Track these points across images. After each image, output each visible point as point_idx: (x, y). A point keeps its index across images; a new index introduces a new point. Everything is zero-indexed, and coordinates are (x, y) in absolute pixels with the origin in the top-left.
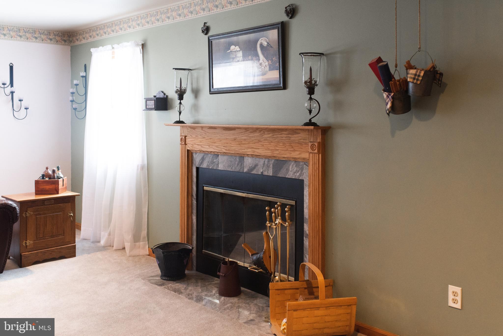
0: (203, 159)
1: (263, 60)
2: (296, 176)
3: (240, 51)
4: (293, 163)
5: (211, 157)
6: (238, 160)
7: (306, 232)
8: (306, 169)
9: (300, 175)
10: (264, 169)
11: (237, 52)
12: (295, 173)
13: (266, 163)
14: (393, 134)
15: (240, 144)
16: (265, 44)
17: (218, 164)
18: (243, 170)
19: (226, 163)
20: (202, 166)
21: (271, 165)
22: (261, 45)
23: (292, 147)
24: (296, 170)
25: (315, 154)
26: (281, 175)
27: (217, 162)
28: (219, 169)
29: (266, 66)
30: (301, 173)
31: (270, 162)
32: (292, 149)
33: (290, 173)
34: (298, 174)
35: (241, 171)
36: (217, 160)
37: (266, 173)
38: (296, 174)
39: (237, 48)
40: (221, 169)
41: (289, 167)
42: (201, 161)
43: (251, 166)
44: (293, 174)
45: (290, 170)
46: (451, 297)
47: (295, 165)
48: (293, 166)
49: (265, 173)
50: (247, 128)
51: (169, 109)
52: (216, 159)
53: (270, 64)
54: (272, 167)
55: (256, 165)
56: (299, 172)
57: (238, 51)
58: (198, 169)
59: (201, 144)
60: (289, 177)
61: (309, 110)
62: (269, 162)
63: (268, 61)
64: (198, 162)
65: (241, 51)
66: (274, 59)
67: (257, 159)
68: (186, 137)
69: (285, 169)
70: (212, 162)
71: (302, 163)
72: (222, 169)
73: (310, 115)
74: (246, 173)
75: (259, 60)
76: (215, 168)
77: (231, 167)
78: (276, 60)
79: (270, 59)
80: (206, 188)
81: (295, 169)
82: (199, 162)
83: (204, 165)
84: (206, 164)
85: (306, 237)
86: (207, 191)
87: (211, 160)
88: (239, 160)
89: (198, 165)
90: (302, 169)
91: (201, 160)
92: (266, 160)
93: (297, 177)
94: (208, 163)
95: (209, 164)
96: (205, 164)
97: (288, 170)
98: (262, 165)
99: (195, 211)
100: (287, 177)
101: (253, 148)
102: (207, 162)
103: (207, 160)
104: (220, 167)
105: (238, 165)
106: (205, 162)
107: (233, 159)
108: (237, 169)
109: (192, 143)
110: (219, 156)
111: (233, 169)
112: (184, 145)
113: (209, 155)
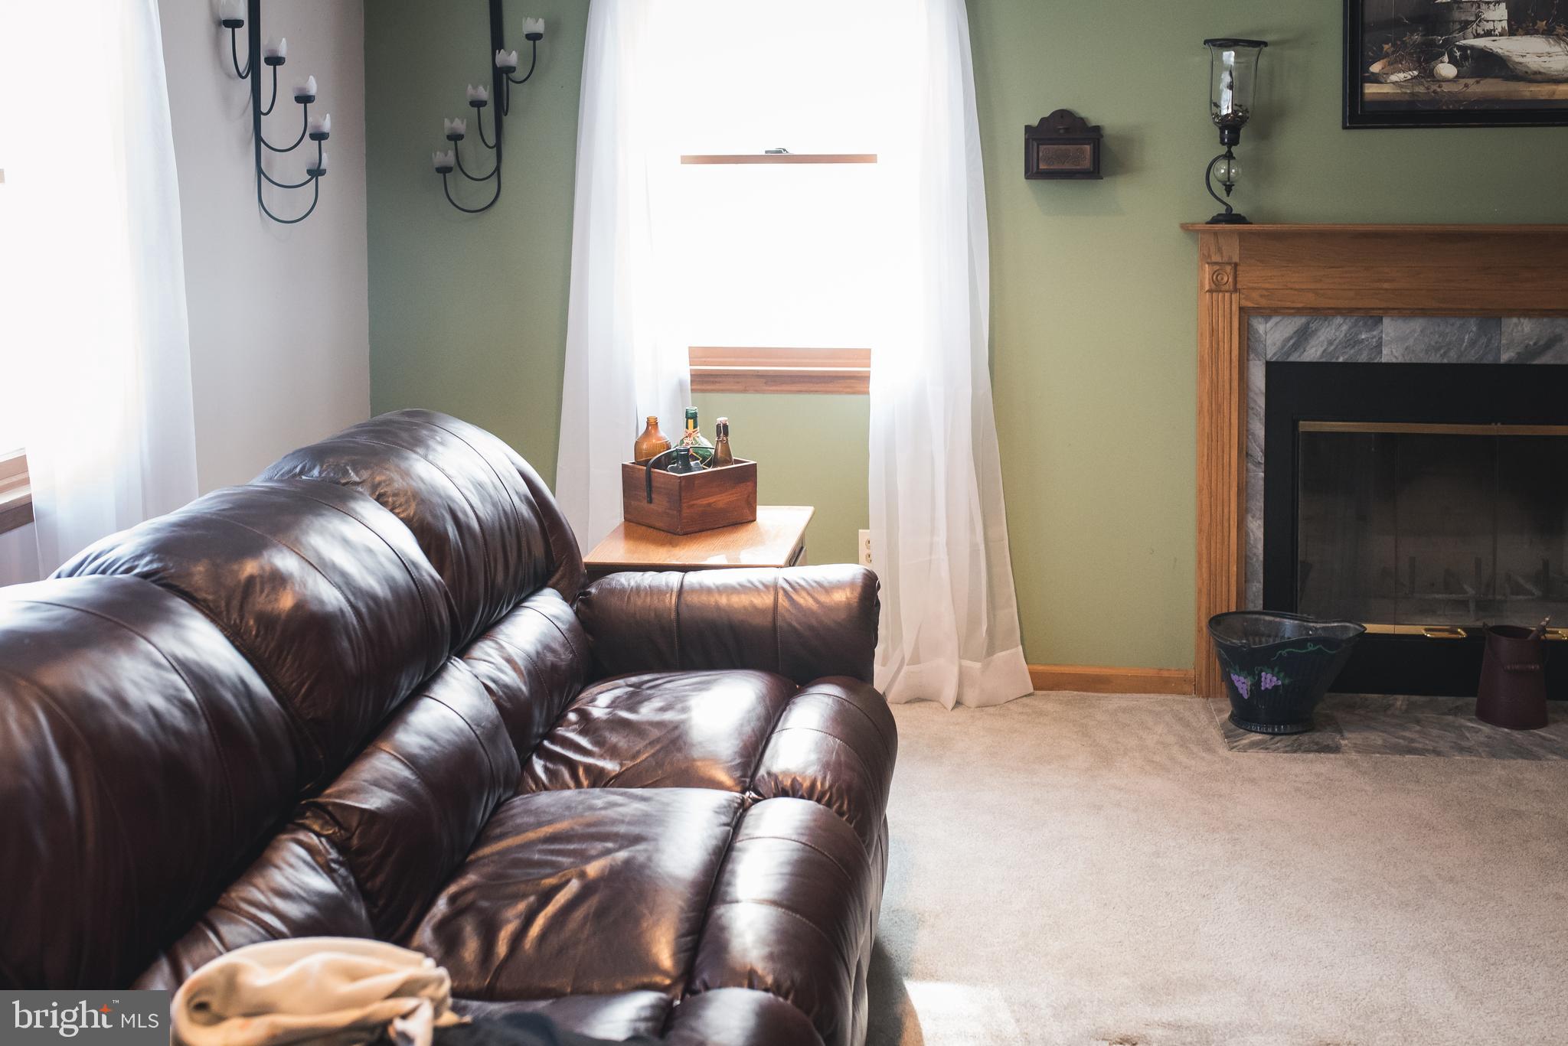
0: (1303, 336)
5: (1345, 328)
6: (1474, 329)
15: (1507, 282)
17: (1379, 346)
18: (1498, 355)
19: (1415, 339)
20: (1300, 356)
27: (1374, 340)
28: (1384, 360)
35: (1489, 360)
36: (1375, 333)
40: (1394, 361)
42: (1291, 342)
43: (1531, 343)
52: (1371, 330)
55: (1555, 341)
58: (1270, 367)
59: (1318, 286)
64: (1279, 344)
68: (1239, 268)
70: (1351, 342)
72: (1400, 360)
74: (1506, 365)
76: (1363, 358)
77: (1442, 351)
80: (1305, 426)
82: (1283, 347)
83: (1312, 353)
84: (1316, 351)
86: (1310, 434)
87: (1346, 335)
88: (1478, 330)
89: (1275, 354)
91: (1291, 338)
94: (1330, 343)
95: (1332, 348)
96: (1314, 349)
102: (1326, 343)
103: (1322, 338)
104: (1390, 354)
105: (1473, 343)
106: (1313, 342)
107: (1453, 325)
108: (1471, 357)
109: (1267, 286)
110: (1386, 321)
111: (1452, 358)
112: (1227, 295)
113: (1339, 320)
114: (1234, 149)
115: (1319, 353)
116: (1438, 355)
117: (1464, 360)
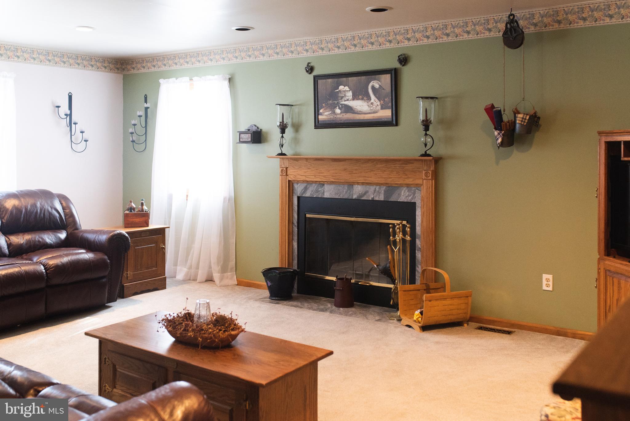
0: (306, 189)
1: (375, 100)
2: (409, 199)
3: (350, 91)
4: (405, 189)
5: (315, 187)
6: (346, 188)
7: (418, 246)
8: (418, 193)
9: (412, 198)
10: (375, 195)
11: (346, 92)
12: (407, 197)
13: (377, 189)
14: (497, 163)
15: (350, 174)
16: (377, 86)
17: (324, 192)
18: (353, 196)
19: (332, 191)
20: (305, 195)
21: (383, 191)
22: (373, 88)
23: (406, 175)
24: (408, 195)
25: (429, 180)
26: (393, 199)
27: (322, 191)
28: (325, 197)
29: (377, 105)
30: (413, 197)
31: (381, 189)
32: (406, 177)
33: (403, 197)
34: (410, 198)
35: (350, 198)
36: (323, 189)
37: (377, 199)
38: (408, 198)
39: (347, 88)
40: (327, 197)
41: (401, 192)
42: (303, 191)
43: (361, 193)
44: (405, 198)
45: (402, 194)
46: (545, 283)
47: (407, 190)
48: (405, 191)
49: (376, 198)
50: (359, 160)
51: (264, 142)
52: (322, 188)
53: (382, 104)
54: (383, 193)
55: (366, 192)
56: (411, 196)
57: (347, 91)
58: (299, 198)
59: (306, 174)
60: (401, 201)
61: (425, 144)
62: (380, 188)
63: (380, 101)
64: (300, 191)
65: (351, 91)
66: (386, 99)
67: (368, 186)
68: (288, 169)
69: (397, 194)
70: (317, 191)
71: (414, 188)
72: (329, 197)
73: (426, 148)
74: (355, 199)
75: (371, 100)
76: (320, 196)
77: (339, 195)
78: (388, 101)
79: (382, 99)
80: (308, 216)
81: (407, 194)
82: (301, 192)
83: (308, 194)
85: (418, 250)
86: (309, 218)
87: (316, 189)
88: (348, 188)
89: (299, 194)
90: (414, 193)
91: (303, 190)
92: (377, 188)
93: (409, 201)
94: (312, 191)
95: (313, 193)
96: (308, 193)
97: (399, 195)
98: (373, 192)
99: (296, 238)
100: (399, 201)
101: (365, 177)
102: (311, 192)
103: (310, 190)
104: (327, 195)
105: (346, 192)
106: (308, 191)
107: (341, 187)
108: (346, 197)
109: (294, 174)
110: (325, 185)
111: (341, 197)
112: (285, 177)
113: (314, 185)
114: (284, 135)
115: (309, 194)
116: (338, 196)
117: (344, 198)
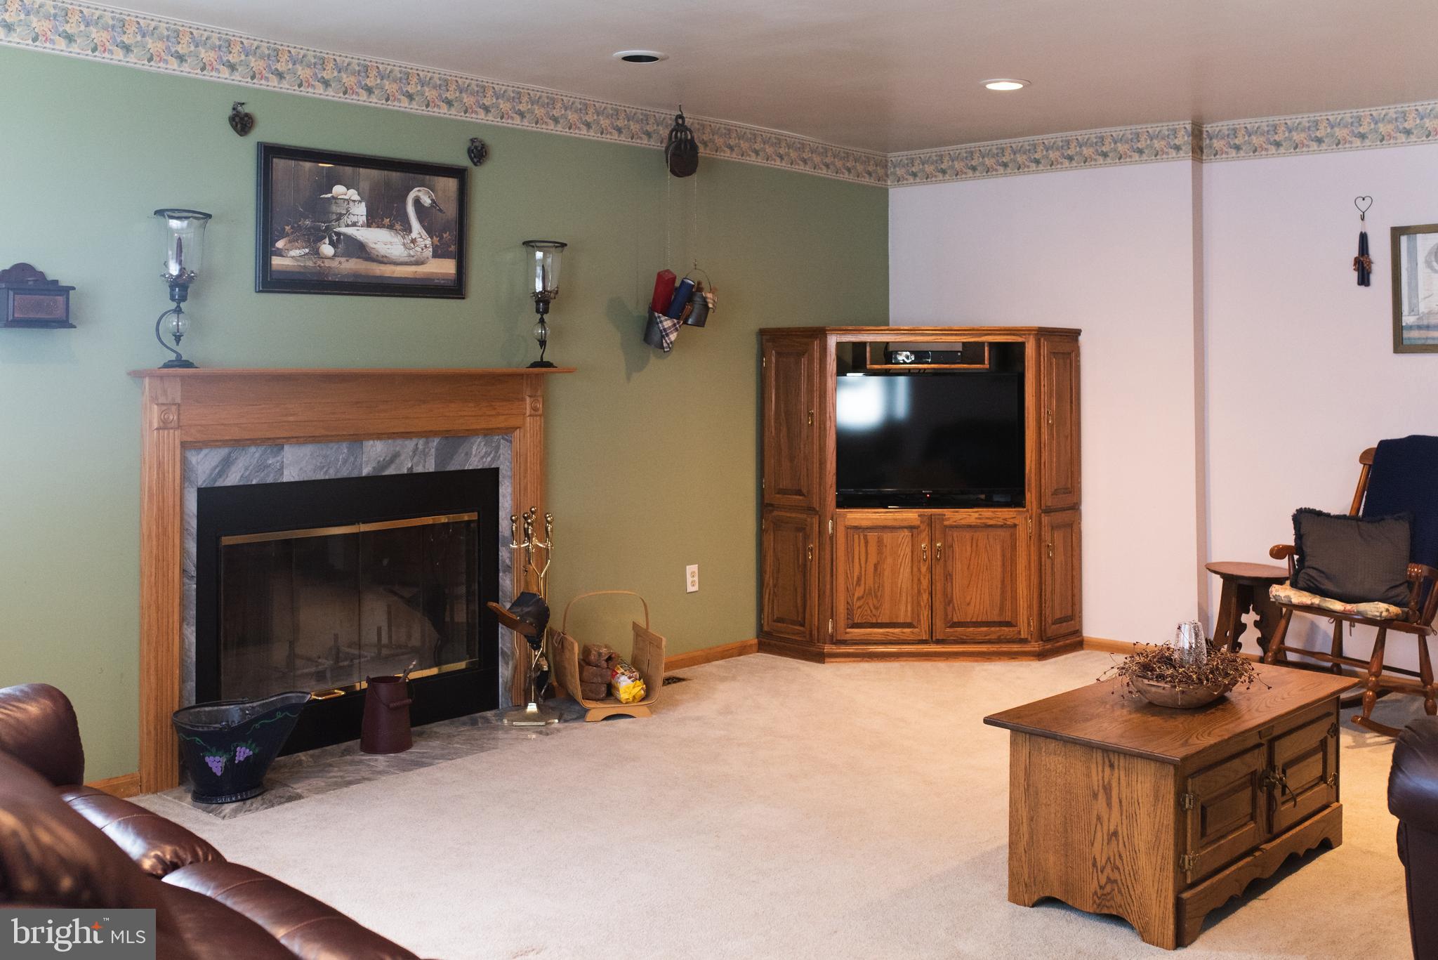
0: (226, 463)
1: (420, 233)
2: (486, 463)
3: (360, 202)
4: (479, 440)
5: (257, 455)
6: (346, 451)
7: (504, 562)
8: (505, 447)
9: (493, 460)
10: (415, 460)
11: (351, 203)
12: (482, 458)
13: (420, 447)
14: (629, 378)
16: (427, 201)
17: (282, 468)
18: (361, 470)
19: (307, 462)
20: (224, 480)
21: (433, 450)
22: (417, 202)
23: (495, 409)
24: (486, 453)
25: (535, 418)
26: (453, 466)
27: (278, 464)
28: (285, 480)
29: (426, 247)
30: (495, 456)
31: (430, 444)
32: (493, 413)
33: (474, 459)
34: (489, 459)
35: (355, 474)
36: (279, 458)
37: (419, 469)
38: (484, 460)
39: (353, 194)
40: (292, 480)
41: (472, 448)
42: (217, 470)
43: (382, 459)
44: (479, 461)
45: (474, 453)
46: (689, 579)
47: (483, 443)
48: (479, 445)
49: (417, 468)
52: (276, 456)
53: (437, 245)
54: (434, 454)
55: (396, 456)
56: (492, 455)
57: (354, 201)
58: (202, 493)
59: (243, 421)
60: (471, 468)
62: (427, 443)
63: (432, 238)
64: (208, 472)
65: (363, 204)
66: (445, 236)
67: (399, 442)
68: (181, 408)
69: (463, 455)
70: (262, 467)
71: (497, 437)
72: (297, 479)
73: (541, 349)
74: (367, 478)
75: (411, 231)
76: (270, 480)
77: (325, 470)
78: (450, 239)
79: (437, 234)
80: (226, 540)
81: (484, 450)
82: (211, 474)
83: (233, 478)
84: (236, 476)
85: (504, 572)
86: (230, 547)
87: (257, 462)
88: (348, 451)
89: (204, 481)
90: (497, 448)
91: (218, 466)
92: (421, 442)
93: (486, 466)
94: (246, 469)
95: (247, 473)
96: (234, 475)
97: (468, 454)
98: (411, 453)
99: (191, 613)
100: (466, 468)
102: (243, 469)
103: (241, 465)
104: (290, 475)
105: (345, 461)
106: (234, 469)
107: (332, 449)
108: (344, 473)
109: (203, 422)
110: (286, 448)
111: (331, 474)
112: (171, 431)
113: (253, 449)
114: (182, 305)
115: (238, 478)
116: (322, 473)
117: (339, 476)
